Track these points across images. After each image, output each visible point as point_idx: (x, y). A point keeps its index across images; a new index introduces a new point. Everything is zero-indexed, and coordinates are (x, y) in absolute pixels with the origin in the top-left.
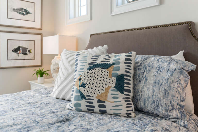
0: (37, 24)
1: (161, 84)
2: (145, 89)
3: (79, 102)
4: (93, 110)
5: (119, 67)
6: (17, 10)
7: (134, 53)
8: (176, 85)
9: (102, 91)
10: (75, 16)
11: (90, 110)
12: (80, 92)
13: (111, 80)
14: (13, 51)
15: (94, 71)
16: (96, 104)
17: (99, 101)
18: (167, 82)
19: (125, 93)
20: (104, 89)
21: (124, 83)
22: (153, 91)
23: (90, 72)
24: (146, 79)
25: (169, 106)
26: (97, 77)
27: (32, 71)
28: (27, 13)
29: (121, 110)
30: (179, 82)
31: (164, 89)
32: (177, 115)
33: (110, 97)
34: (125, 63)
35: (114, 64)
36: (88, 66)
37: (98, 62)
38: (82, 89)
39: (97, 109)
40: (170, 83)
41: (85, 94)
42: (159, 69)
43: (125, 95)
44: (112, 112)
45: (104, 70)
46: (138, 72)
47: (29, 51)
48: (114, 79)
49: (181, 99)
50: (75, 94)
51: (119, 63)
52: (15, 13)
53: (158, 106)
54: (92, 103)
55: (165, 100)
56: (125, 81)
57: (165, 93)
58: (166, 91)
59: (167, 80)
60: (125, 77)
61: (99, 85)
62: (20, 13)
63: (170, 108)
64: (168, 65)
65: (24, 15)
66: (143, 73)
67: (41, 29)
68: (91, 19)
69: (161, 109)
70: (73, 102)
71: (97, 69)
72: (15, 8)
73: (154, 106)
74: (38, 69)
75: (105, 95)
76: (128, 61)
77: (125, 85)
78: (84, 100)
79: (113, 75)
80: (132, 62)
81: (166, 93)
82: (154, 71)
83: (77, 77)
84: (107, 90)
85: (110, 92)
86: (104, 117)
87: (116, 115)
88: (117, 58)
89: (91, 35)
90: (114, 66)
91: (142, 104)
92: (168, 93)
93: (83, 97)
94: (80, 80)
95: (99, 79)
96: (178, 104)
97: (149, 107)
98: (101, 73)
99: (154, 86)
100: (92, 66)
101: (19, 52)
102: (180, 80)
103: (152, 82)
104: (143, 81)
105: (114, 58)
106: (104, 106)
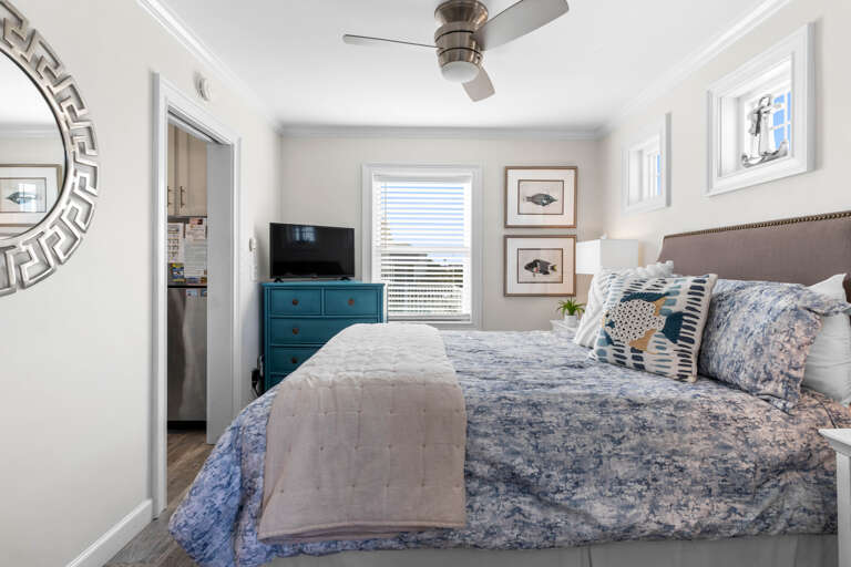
0: (567, 219)
1: (751, 334)
2: (723, 341)
3: (605, 348)
4: (624, 363)
5: (675, 300)
6: (534, 199)
7: (713, 276)
8: (782, 338)
9: (638, 336)
10: (641, 199)
11: (621, 363)
12: (606, 334)
13: (658, 319)
14: (526, 268)
15: (630, 303)
16: (628, 354)
17: (633, 350)
18: (763, 331)
19: (679, 342)
20: (643, 333)
21: (680, 326)
22: (735, 345)
23: (624, 304)
24: (729, 324)
25: (759, 373)
26: (634, 313)
27: (556, 303)
28: (550, 200)
29: (668, 367)
30: (790, 333)
31: (756, 343)
32: (776, 391)
33: (651, 345)
34: (689, 293)
35: (667, 294)
36: (622, 296)
37: (640, 291)
38: (609, 330)
39: (630, 362)
40: (769, 333)
41: (613, 337)
42: (755, 307)
43: (680, 345)
44: (653, 369)
45: (647, 303)
46: (717, 311)
47: (553, 268)
48: (663, 319)
49: (791, 364)
50: (599, 336)
51: (678, 293)
52: (530, 203)
53: (738, 371)
54: (623, 351)
55: (753, 361)
56: (684, 323)
57: (756, 349)
58: (757, 346)
59: (764, 327)
60: (685, 318)
61: (636, 326)
62: (536, 203)
63: (763, 376)
64: (775, 300)
65: (544, 205)
66: (726, 313)
67: (574, 227)
68: (669, 203)
69: (742, 375)
70: (596, 347)
71: (636, 302)
72: (530, 195)
73: (732, 369)
74: (565, 300)
75: (644, 341)
76: (697, 290)
77: (682, 330)
78: (611, 346)
79: (661, 312)
80: (706, 293)
81: (758, 350)
82: (745, 310)
83: (605, 311)
84: (648, 334)
85: (653, 338)
86: (639, 374)
87: (662, 374)
88: (678, 284)
89: (666, 237)
90: (668, 297)
91: (715, 366)
92: (762, 350)
93: (609, 341)
94: (607, 316)
95: (637, 316)
96: (782, 372)
97: (725, 372)
98: (642, 307)
99: (738, 337)
100: (630, 296)
101: (535, 269)
102: (793, 329)
103: (737, 329)
104: (722, 328)
105: (672, 285)
106: (641, 359)
